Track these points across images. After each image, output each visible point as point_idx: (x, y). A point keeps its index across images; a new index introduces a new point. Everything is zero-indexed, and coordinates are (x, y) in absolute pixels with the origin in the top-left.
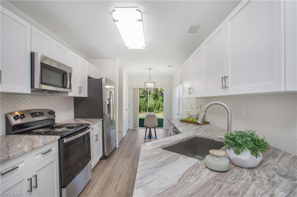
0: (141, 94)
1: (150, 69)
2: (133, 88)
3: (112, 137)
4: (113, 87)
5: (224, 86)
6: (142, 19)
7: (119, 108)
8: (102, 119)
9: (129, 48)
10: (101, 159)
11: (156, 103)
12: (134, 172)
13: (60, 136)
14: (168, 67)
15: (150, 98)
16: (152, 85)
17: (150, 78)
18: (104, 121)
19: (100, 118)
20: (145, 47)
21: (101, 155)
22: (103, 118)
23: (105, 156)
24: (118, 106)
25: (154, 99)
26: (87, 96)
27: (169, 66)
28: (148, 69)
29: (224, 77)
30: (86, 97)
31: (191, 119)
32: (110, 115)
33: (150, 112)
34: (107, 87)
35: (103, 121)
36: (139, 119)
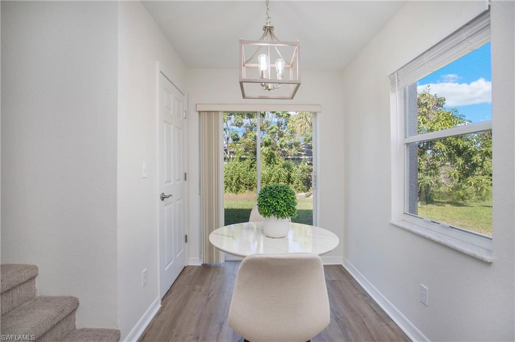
25: (269, 162)
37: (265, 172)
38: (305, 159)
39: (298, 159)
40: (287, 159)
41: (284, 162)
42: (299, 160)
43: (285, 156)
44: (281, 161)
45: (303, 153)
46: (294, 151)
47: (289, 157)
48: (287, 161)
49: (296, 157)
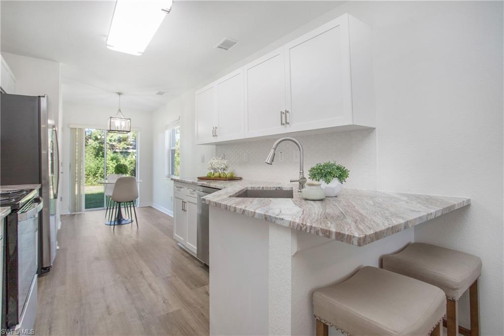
1: (120, 94)
5: (284, 122)
6: (170, 10)
9: (108, 47)
11: (100, 163)
12: (126, 278)
13: (10, 207)
14: (157, 94)
15: (87, 154)
16: (123, 124)
17: (120, 110)
20: (143, 53)
22: (40, 182)
25: (97, 155)
27: (159, 93)
28: (117, 93)
29: (284, 111)
31: (217, 174)
33: (120, 174)
36: (86, 195)
37: (93, 165)
38: (133, 152)
39: (126, 152)
40: (115, 152)
41: (112, 155)
42: (128, 154)
43: (113, 149)
44: (109, 154)
45: (131, 147)
46: (122, 145)
47: (117, 151)
48: (115, 154)
49: (124, 150)
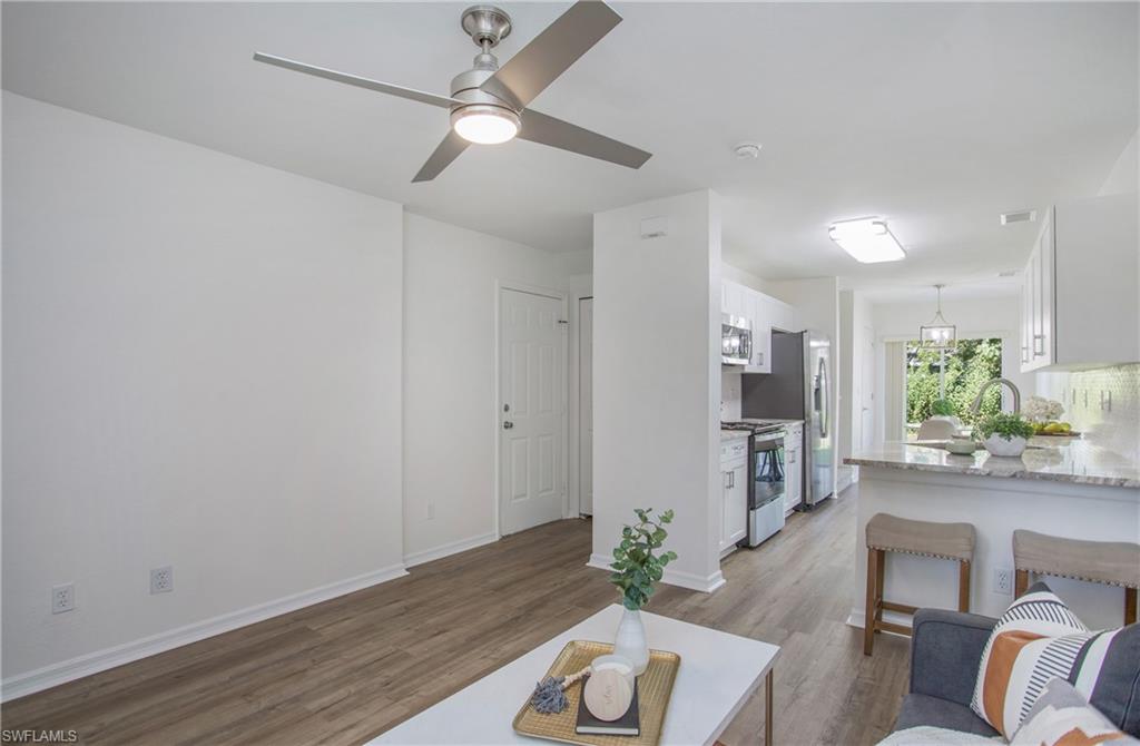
0: (931, 359)
1: (938, 286)
2: (887, 344)
3: (822, 482)
4: (827, 344)
7: (841, 401)
8: (803, 422)
10: (796, 509)
13: (751, 432)
17: (939, 313)
18: (807, 427)
19: (798, 419)
21: (797, 499)
22: (804, 419)
23: (808, 502)
24: (841, 394)
26: (769, 371)
28: (934, 286)
30: (768, 375)
32: (821, 415)
34: (813, 344)
35: (804, 425)
